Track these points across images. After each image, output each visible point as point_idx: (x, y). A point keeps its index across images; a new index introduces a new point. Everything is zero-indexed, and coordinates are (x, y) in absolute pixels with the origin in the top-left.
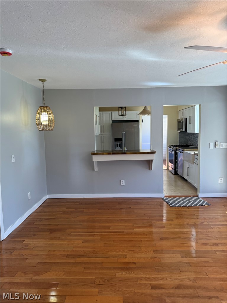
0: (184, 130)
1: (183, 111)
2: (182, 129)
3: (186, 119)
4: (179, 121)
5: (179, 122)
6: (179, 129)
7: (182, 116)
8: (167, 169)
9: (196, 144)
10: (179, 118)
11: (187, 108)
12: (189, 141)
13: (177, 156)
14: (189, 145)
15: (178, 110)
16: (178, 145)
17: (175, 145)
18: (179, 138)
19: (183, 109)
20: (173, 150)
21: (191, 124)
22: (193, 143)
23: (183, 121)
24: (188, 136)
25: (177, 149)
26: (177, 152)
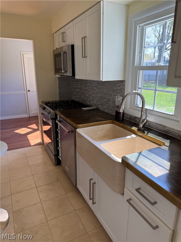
0: (69, 74)
1: (62, 30)
3: (73, 46)
4: (57, 52)
5: (57, 56)
6: (57, 70)
7: (63, 42)
8: (42, 144)
9: (91, 103)
10: (56, 48)
11: (73, 20)
12: (76, 93)
13: (58, 130)
14: (76, 100)
15: (53, 32)
16: (58, 102)
17: (52, 102)
18: (59, 87)
19: (64, 26)
20: (50, 117)
21: (86, 57)
22: (85, 98)
23: (66, 52)
24: (74, 85)
25: (58, 116)
26: (59, 124)
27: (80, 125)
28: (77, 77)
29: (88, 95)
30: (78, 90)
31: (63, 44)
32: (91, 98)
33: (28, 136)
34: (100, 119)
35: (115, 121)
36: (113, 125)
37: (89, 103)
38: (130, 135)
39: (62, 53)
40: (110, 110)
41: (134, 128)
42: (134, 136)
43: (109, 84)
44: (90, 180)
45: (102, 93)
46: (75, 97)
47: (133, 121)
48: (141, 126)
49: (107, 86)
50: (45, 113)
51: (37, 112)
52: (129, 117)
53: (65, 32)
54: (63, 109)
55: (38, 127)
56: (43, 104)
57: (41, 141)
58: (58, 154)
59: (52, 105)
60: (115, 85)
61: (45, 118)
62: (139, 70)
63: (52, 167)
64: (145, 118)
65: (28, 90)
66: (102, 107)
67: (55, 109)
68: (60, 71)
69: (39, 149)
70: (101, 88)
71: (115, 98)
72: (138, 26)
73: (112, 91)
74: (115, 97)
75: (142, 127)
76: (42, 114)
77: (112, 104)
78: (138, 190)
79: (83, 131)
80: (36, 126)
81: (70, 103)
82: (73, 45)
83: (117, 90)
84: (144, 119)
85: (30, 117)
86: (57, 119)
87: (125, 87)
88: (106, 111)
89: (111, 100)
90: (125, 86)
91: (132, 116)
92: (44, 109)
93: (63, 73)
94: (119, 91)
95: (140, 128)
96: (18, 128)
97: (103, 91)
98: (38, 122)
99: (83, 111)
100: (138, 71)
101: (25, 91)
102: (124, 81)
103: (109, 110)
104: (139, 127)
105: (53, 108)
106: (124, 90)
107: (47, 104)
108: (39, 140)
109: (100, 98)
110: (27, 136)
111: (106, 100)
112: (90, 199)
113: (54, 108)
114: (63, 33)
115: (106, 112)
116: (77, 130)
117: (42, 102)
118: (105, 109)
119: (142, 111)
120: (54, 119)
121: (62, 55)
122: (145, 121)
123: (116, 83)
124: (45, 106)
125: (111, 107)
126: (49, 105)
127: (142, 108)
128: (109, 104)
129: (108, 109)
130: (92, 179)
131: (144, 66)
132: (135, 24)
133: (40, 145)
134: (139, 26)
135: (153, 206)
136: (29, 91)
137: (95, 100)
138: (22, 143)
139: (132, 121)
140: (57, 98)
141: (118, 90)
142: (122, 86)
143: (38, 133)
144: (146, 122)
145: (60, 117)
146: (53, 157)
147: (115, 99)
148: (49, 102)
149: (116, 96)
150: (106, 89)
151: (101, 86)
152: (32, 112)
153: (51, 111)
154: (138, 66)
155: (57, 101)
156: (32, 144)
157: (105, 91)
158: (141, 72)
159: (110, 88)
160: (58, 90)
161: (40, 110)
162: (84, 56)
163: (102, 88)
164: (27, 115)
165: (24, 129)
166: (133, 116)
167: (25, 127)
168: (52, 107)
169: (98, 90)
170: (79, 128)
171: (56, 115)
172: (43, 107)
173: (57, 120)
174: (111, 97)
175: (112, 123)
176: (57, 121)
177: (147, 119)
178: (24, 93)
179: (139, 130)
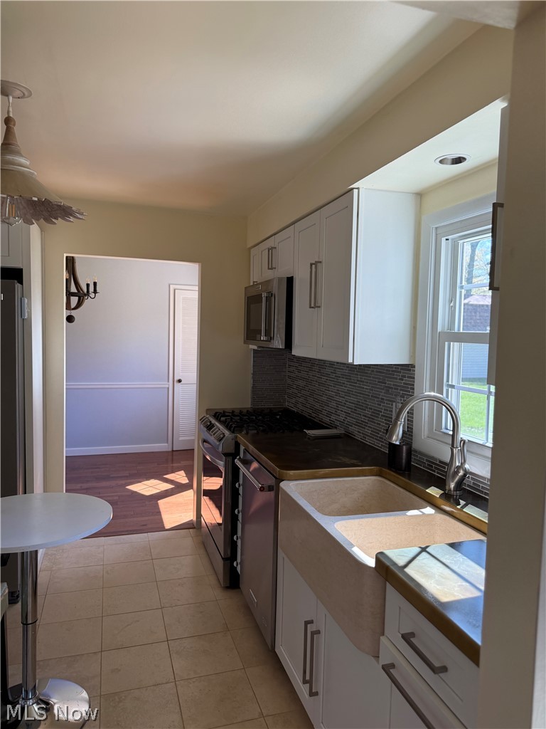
0: (278, 343)
1: (270, 243)
2: (268, 333)
3: (290, 281)
4: (252, 293)
5: (253, 300)
6: (251, 334)
7: (269, 269)
8: (194, 526)
9: (333, 417)
10: (254, 282)
11: (294, 223)
12: (296, 391)
13: (239, 486)
14: (295, 409)
15: (250, 244)
16: (248, 411)
17: (233, 412)
18: (253, 374)
19: (275, 234)
20: (220, 449)
21: (319, 307)
22: (317, 406)
23: (273, 293)
24: (291, 369)
25: (242, 448)
26: (243, 469)
27: (292, 472)
28: (296, 352)
29: (324, 398)
30: (301, 383)
31: (269, 275)
32: (333, 404)
33: (161, 502)
34: (346, 460)
35: (388, 469)
36: (381, 481)
37: (326, 420)
38: (418, 508)
39: (264, 295)
40: (379, 440)
41: (434, 491)
42: (429, 510)
43: (377, 372)
44: (307, 623)
45: (360, 393)
46: (293, 401)
47: (438, 473)
48: (452, 485)
49: (373, 377)
50: (212, 439)
51: (193, 438)
52: (427, 460)
53: (275, 248)
54: (256, 431)
55: (191, 479)
56: (208, 416)
57: (195, 519)
58: (234, 557)
59: (232, 419)
60: (390, 374)
61: (211, 454)
62: (450, 341)
63: (214, 593)
64: (460, 464)
65: (176, 379)
66: (359, 432)
67: (236, 429)
68: (258, 336)
69: (188, 540)
70: (358, 380)
71: (390, 408)
72: (444, 239)
73: (383, 389)
74: (392, 405)
75: (454, 487)
76: (205, 441)
77: (383, 422)
78: (407, 638)
79: (297, 489)
80: (186, 476)
81: (278, 417)
82: (292, 277)
83: (395, 389)
84: (458, 468)
85: (173, 451)
86: (239, 455)
87: (414, 382)
88: (368, 441)
89: (381, 412)
90: (414, 378)
91: (433, 458)
92: (210, 427)
93: (263, 341)
94: (401, 390)
95: (450, 490)
96: (140, 480)
97: (363, 388)
98: (193, 466)
99: (309, 439)
100: (446, 343)
101: (168, 381)
102: (413, 366)
103: (376, 439)
104: (447, 488)
105: (231, 426)
106: (413, 389)
107: (218, 415)
108: (190, 516)
109: (355, 407)
110: (158, 503)
111: (368, 413)
112: (305, 682)
113: (234, 426)
114: (271, 249)
115: (369, 446)
116: (283, 485)
117: (207, 410)
118: (367, 436)
119: (453, 445)
120: (232, 455)
121: (264, 299)
122: (461, 473)
123: (393, 371)
124: (213, 421)
125: (380, 431)
126: (222, 419)
127: (453, 436)
128: (378, 424)
129: (373, 438)
130: (311, 622)
131: (461, 331)
132: (436, 234)
133: (191, 530)
134: (447, 240)
135: (436, 675)
136: (180, 381)
137: (342, 411)
138: (144, 519)
139: (434, 471)
140: (246, 403)
141: (397, 389)
142: (409, 377)
143: (190, 495)
144: (465, 475)
145: (246, 450)
146: (220, 564)
147: (392, 411)
148: (224, 412)
149: (394, 404)
150: (370, 383)
151: (357, 375)
152: (181, 439)
153: (227, 433)
154: (445, 331)
155: (245, 411)
156: (168, 526)
157: (366, 389)
158: (455, 346)
159: (379, 382)
160: (251, 381)
161: (199, 429)
162: (314, 305)
163: (361, 381)
164: (166, 444)
165: (153, 482)
166: (436, 459)
167: (155, 478)
168: (228, 424)
169: (350, 385)
170: (289, 480)
171: (237, 445)
172: (209, 424)
173: (238, 457)
174: (380, 405)
175: (380, 474)
176: (237, 462)
177: (467, 466)
178: (167, 386)
179: (447, 496)
